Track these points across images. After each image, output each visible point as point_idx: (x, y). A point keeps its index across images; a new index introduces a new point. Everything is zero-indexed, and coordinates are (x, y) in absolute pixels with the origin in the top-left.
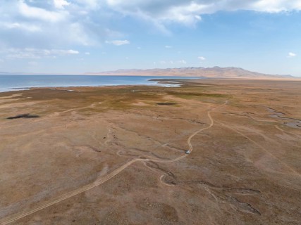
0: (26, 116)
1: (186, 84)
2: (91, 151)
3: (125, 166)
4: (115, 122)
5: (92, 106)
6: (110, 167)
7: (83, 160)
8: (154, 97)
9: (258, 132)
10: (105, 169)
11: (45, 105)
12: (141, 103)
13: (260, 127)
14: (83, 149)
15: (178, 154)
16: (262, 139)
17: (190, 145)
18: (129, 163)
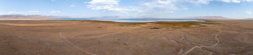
0: (156, 28)
1: (207, 21)
2: (175, 42)
3: (191, 50)
4: (185, 32)
5: (177, 26)
6: (184, 50)
7: (171, 46)
8: (197, 24)
9: (237, 32)
10: (182, 51)
11: (162, 26)
12: (193, 26)
13: (237, 31)
14: (172, 41)
15: (214, 43)
16: (240, 34)
17: (217, 39)
18: (193, 48)
